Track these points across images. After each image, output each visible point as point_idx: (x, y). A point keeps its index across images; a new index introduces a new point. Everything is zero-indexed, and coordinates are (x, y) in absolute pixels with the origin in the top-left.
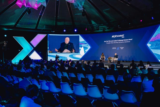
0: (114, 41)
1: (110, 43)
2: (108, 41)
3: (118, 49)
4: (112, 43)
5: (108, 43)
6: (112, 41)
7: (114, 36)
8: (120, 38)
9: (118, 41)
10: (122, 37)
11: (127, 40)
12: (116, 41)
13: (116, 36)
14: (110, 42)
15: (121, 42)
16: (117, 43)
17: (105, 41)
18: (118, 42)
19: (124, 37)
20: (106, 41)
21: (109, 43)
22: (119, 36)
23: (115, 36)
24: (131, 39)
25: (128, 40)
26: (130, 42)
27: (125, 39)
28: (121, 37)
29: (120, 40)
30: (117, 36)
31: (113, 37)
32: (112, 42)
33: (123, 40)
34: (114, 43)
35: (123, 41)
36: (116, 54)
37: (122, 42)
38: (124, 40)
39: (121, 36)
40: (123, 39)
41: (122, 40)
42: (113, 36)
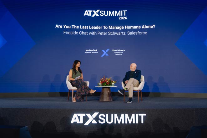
0: (92, 28)
1: (77, 33)
2: (69, 27)
3: (105, 53)
4: (86, 33)
5: (69, 33)
6: (84, 27)
7: (90, 11)
8: (114, 21)
9: (105, 27)
10: (120, 18)
11: (135, 27)
12: (100, 28)
13: (99, 13)
14: (78, 30)
15: (117, 34)
16: (101, 33)
17: (57, 26)
18: (105, 34)
19: (126, 18)
20: (61, 27)
21: (72, 33)
22: (109, 13)
23: (96, 13)
24: (152, 27)
25: (140, 27)
26: (146, 33)
27: (129, 26)
28: (117, 17)
29: (114, 28)
30: (103, 13)
31: (87, 13)
32: (84, 30)
33: (123, 27)
34: (90, 33)
35: (122, 30)
36: (133, 67)
37: (120, 34)
38: (127, 27)
39: (114, 13)
40: (123, 23)
41: (118, 28)
42: (86, 11)
